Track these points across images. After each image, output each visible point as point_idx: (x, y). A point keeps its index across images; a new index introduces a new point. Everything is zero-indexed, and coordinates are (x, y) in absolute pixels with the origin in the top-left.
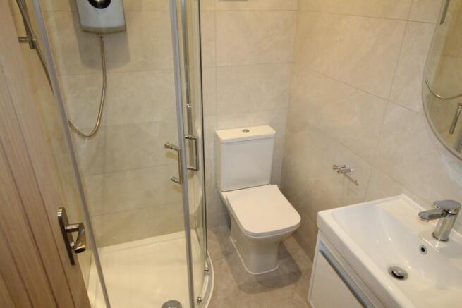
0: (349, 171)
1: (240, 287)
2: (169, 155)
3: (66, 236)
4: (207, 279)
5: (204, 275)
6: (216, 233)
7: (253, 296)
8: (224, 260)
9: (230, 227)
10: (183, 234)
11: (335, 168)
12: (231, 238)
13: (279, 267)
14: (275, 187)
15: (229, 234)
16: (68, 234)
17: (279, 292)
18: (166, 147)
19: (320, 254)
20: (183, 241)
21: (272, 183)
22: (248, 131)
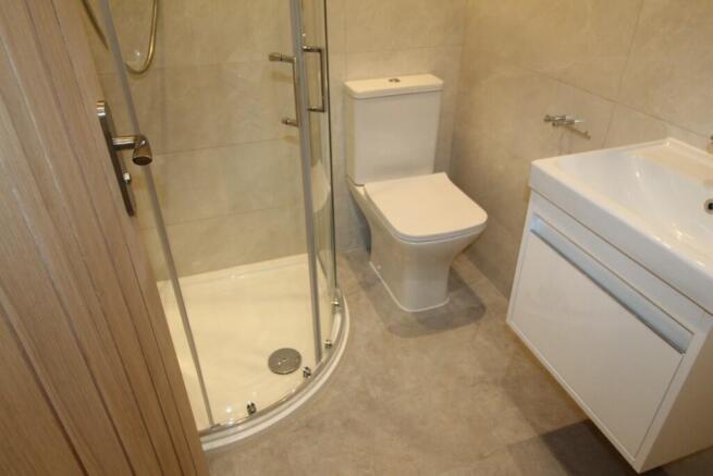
0: (572, 122)
1: (390, 329)
2: (276, 76)
3: (116, 156)
4: (338, 318)
5: (334, 313)
6: (348, 258)
7: (412, 341)
8: (363, 293)
9: (369, 249)
10: (305, 257)
11: (548, 119)
12: (371, 264)
13: (451, 302)
14: (443, 177)
15: (369, 259)
16: (118, 153)
17: (451, 334)
18: (273, 58)
19: (532, 235)
20: (306, 267)
21: (436, 170)
22: (397, 81)
